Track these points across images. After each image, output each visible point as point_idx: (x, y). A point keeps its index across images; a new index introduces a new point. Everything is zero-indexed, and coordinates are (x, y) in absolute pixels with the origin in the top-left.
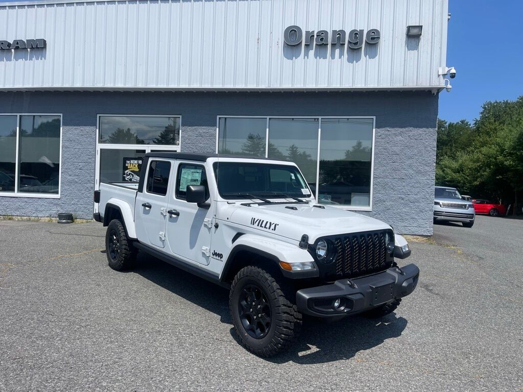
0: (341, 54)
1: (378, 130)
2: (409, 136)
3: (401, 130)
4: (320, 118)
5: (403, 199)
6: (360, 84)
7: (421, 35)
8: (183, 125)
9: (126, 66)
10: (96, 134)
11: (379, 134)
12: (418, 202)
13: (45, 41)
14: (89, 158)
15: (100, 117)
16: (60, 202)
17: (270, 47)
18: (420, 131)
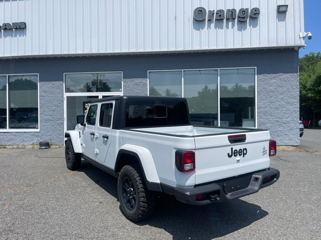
0: (233, 26)
1: (259, 76)
2: (280, 79)
3: (275, 75)
4: (219, 69)
5: (278, 122)
6: (247, 45)
7: (287, 11)
8: (124, 78)
10: (63, 86)
11: (260, 79)
12: (289, 123)
14: (59, 103)
15: (65, 74)
16: (39, 134)
17: (184, 22)
18: (288, 75)
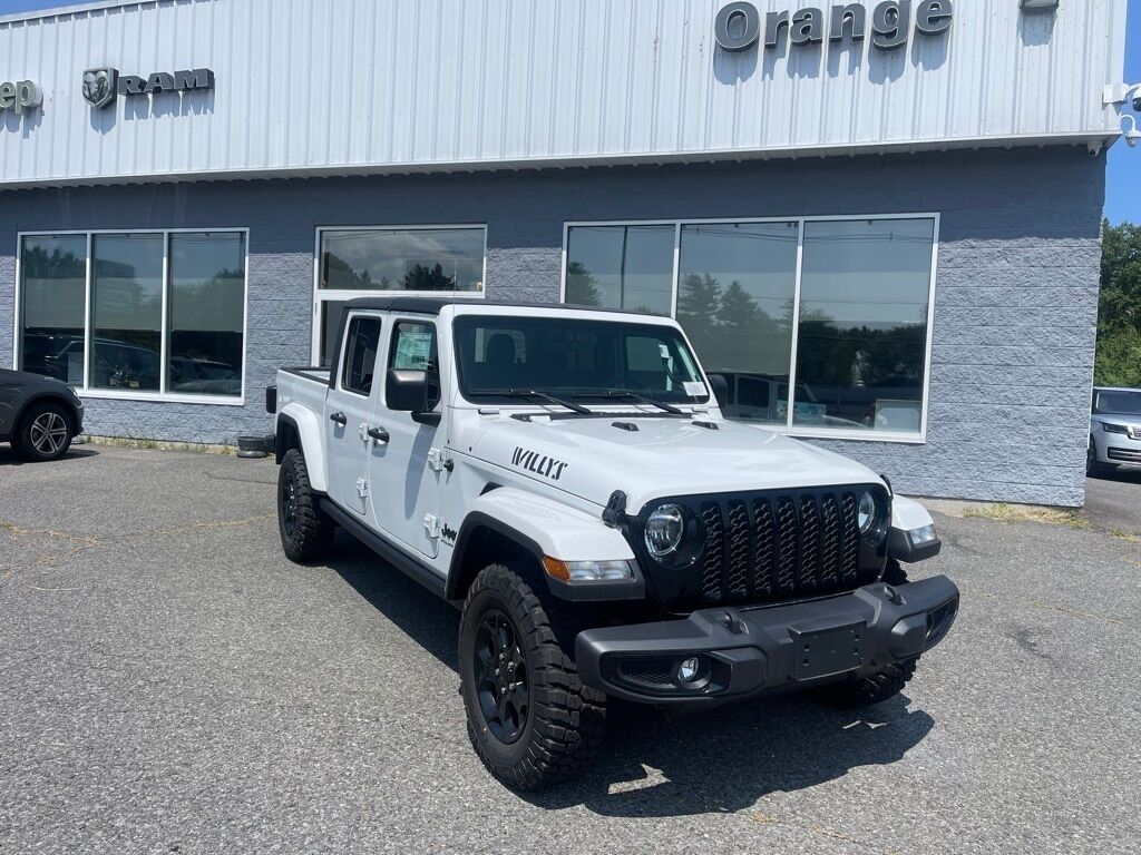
0: (855, 63)
1: (945, 245)
3: (1006, 244)
4: (801, 219)
5: (1006, 415)
6: (900, 134)
7: (1057, 5)
8: (491, 245)
9: (370, 117)
10: (313, 269)
11: (949, 257)
12: (1047, 422)
13: (210, 74)
14: (300, 322)
15: (321, 232)
16: (244, 413)
17: (683, 57)
18: (1057, 245)
